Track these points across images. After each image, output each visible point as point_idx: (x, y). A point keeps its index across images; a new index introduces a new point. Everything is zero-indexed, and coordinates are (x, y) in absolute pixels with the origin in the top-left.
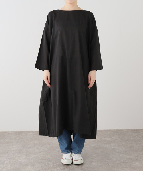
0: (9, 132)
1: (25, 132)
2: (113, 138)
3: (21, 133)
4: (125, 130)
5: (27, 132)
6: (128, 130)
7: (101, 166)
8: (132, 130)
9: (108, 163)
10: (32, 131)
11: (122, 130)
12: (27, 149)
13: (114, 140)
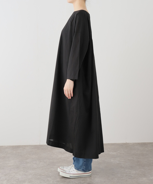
0: (5, 146)
1: (23, 146)
2: (118, 152)
3: (18, 147)
4: (131, 143)
5: (25, 146)
6: (135, 143)
7: (105, 182)
8: (139, 144)
9: (112, 179)
10: (30, 146)
11: (128, 144)
12: (24, 165)
13: (119, 154)
